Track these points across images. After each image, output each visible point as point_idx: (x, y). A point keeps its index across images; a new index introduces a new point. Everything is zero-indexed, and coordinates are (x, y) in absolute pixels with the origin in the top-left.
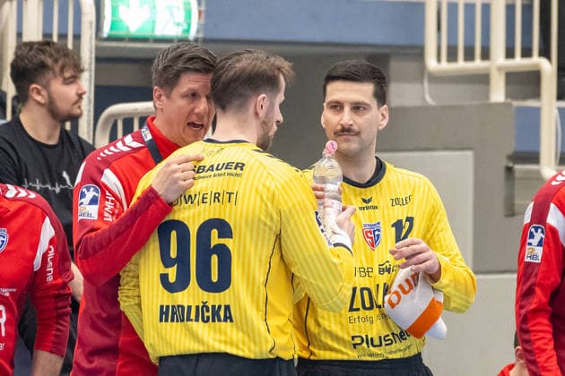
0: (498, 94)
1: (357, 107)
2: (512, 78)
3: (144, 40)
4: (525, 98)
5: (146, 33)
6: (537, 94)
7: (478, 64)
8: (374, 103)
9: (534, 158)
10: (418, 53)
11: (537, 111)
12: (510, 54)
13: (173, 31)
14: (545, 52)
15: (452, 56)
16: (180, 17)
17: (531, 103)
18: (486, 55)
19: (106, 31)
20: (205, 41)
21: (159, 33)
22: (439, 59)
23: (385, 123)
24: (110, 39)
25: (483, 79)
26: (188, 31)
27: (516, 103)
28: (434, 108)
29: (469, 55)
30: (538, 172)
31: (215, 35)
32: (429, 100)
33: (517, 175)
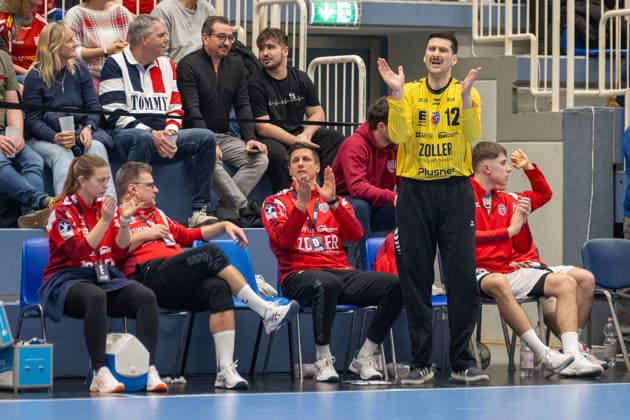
0: (509, 52)
1: (442, 50)
2: (516, 43)
3: (332, 25)
4: (522, 54)
5: (332, 22)
6: (529, 52)
7: (499, 36)
8: (451, 51)
9: (527, 83)
10: (469, 31)
11: (529, 59)
12: (515, 31)
13: (345, 20)
14: (532, 31)
15: (486, 33)
16: (349, 13)
17: (526, 56)
18: (503, 32)
19: (312, 21)
20: (363, 25)
21: (338, 21)
22: (479, 35)
23: (455, 63)
24: (314, 24)
25: (502, 44)
26: (353, 20)
27: (518, 56)
28: (476, 58)
29: (494, 32)
30: (529, 91)
31: (367, 22)
32: (475, 55)
33: (519, 92)
